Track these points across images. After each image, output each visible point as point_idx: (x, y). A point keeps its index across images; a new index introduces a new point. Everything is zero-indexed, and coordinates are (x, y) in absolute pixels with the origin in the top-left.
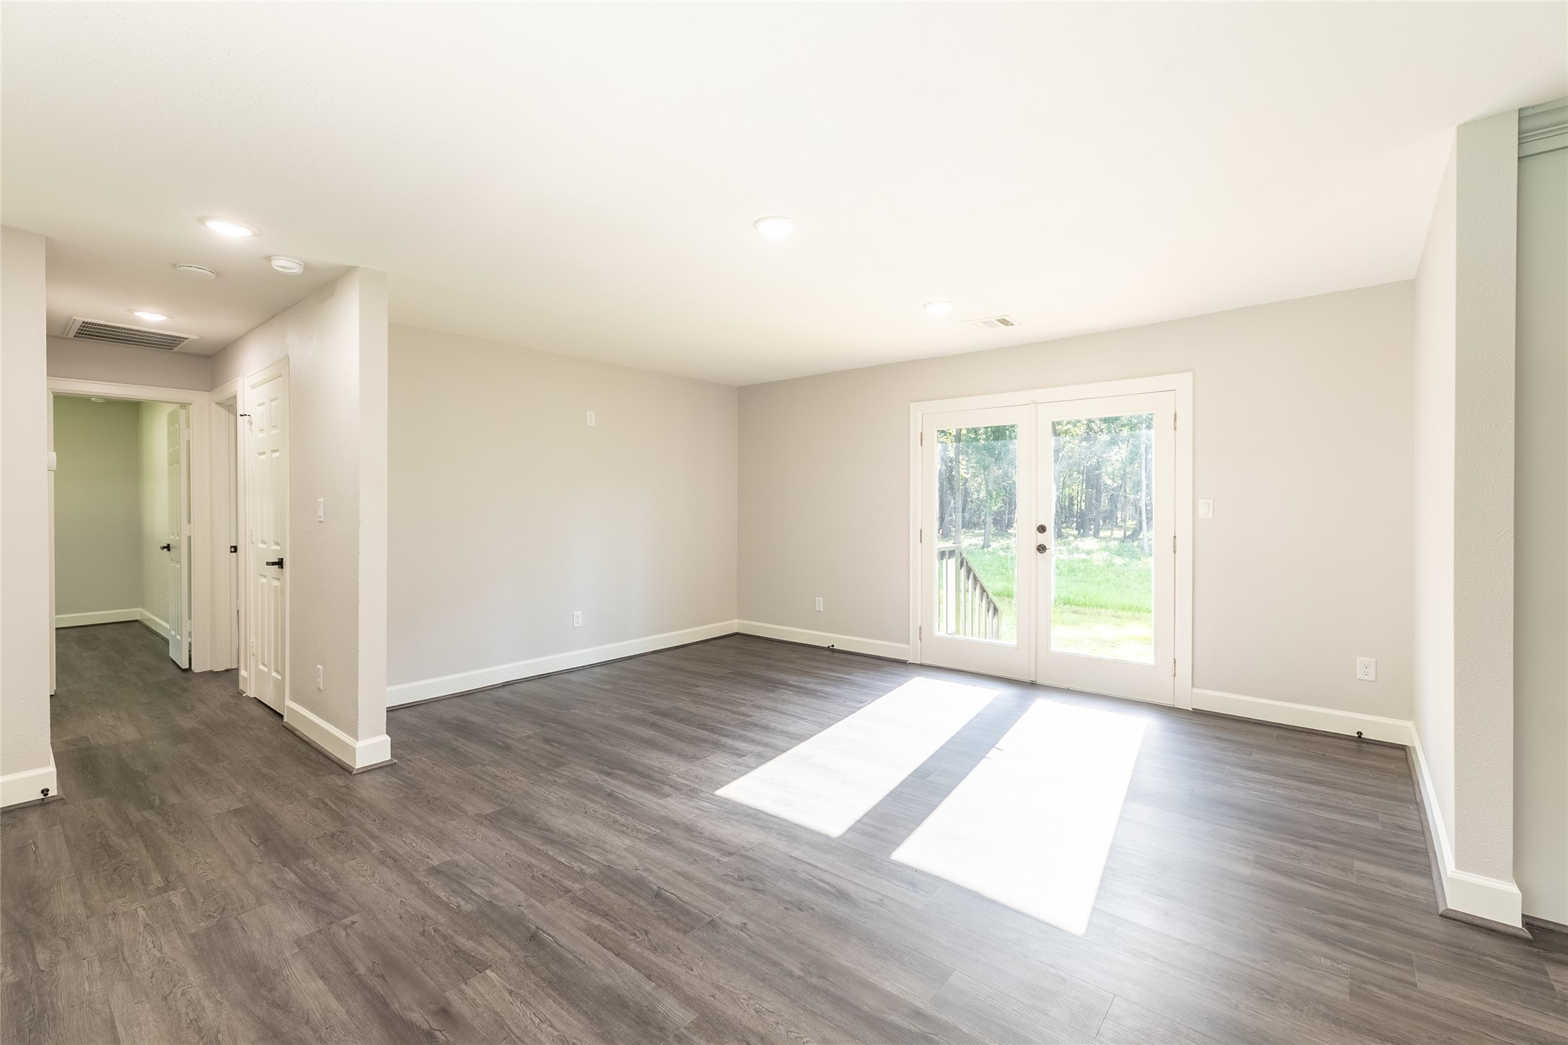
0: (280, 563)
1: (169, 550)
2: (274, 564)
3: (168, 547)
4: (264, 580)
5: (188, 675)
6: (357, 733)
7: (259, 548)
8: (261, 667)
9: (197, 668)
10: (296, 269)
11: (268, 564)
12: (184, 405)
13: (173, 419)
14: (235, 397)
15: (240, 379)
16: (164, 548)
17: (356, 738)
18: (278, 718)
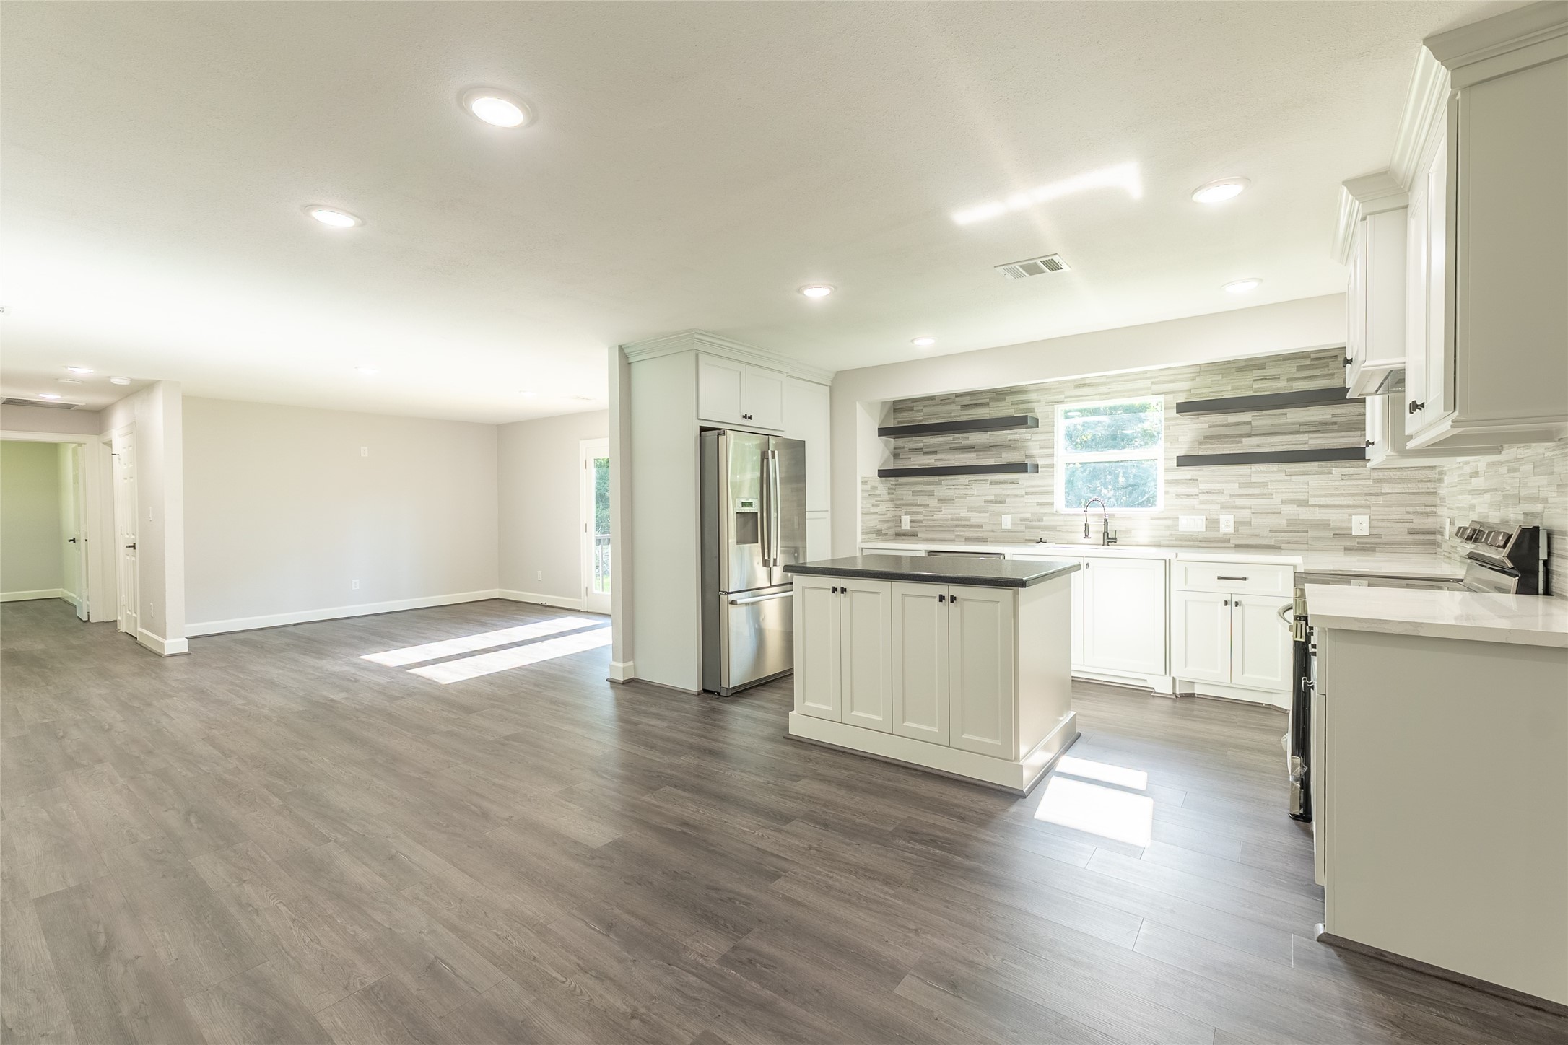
0: (134, 546)
1: (74, 542)
2: (130, 547)
3: (74, 540)
4: (128, 558)
5: (88, 624)
6: (165, 635)
7: (124, 538)
8: (128, 612)
9: (92, 620)
10: (125, 383)
11: (127, 547)
12: (80, 445)
13: (75, 453)
14: (111, 441)
15: (113, 431)
16: (70, 541)
17: (166, 639)
18: (134, 639)
